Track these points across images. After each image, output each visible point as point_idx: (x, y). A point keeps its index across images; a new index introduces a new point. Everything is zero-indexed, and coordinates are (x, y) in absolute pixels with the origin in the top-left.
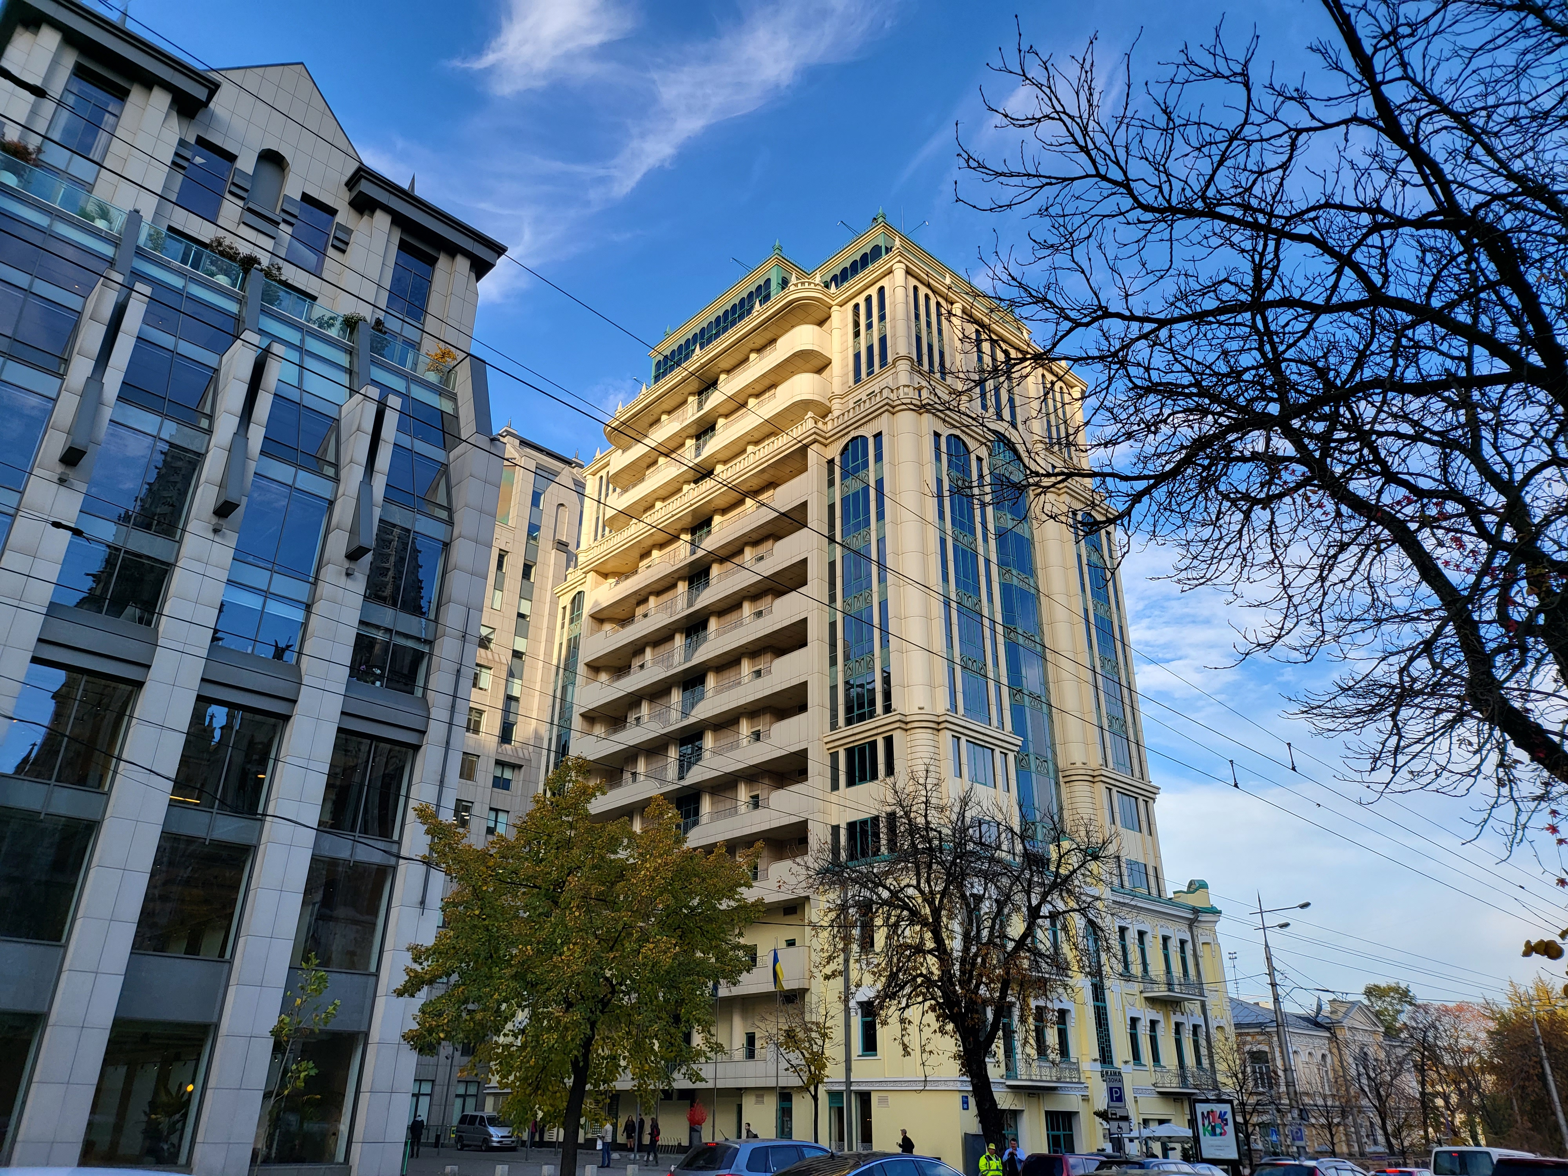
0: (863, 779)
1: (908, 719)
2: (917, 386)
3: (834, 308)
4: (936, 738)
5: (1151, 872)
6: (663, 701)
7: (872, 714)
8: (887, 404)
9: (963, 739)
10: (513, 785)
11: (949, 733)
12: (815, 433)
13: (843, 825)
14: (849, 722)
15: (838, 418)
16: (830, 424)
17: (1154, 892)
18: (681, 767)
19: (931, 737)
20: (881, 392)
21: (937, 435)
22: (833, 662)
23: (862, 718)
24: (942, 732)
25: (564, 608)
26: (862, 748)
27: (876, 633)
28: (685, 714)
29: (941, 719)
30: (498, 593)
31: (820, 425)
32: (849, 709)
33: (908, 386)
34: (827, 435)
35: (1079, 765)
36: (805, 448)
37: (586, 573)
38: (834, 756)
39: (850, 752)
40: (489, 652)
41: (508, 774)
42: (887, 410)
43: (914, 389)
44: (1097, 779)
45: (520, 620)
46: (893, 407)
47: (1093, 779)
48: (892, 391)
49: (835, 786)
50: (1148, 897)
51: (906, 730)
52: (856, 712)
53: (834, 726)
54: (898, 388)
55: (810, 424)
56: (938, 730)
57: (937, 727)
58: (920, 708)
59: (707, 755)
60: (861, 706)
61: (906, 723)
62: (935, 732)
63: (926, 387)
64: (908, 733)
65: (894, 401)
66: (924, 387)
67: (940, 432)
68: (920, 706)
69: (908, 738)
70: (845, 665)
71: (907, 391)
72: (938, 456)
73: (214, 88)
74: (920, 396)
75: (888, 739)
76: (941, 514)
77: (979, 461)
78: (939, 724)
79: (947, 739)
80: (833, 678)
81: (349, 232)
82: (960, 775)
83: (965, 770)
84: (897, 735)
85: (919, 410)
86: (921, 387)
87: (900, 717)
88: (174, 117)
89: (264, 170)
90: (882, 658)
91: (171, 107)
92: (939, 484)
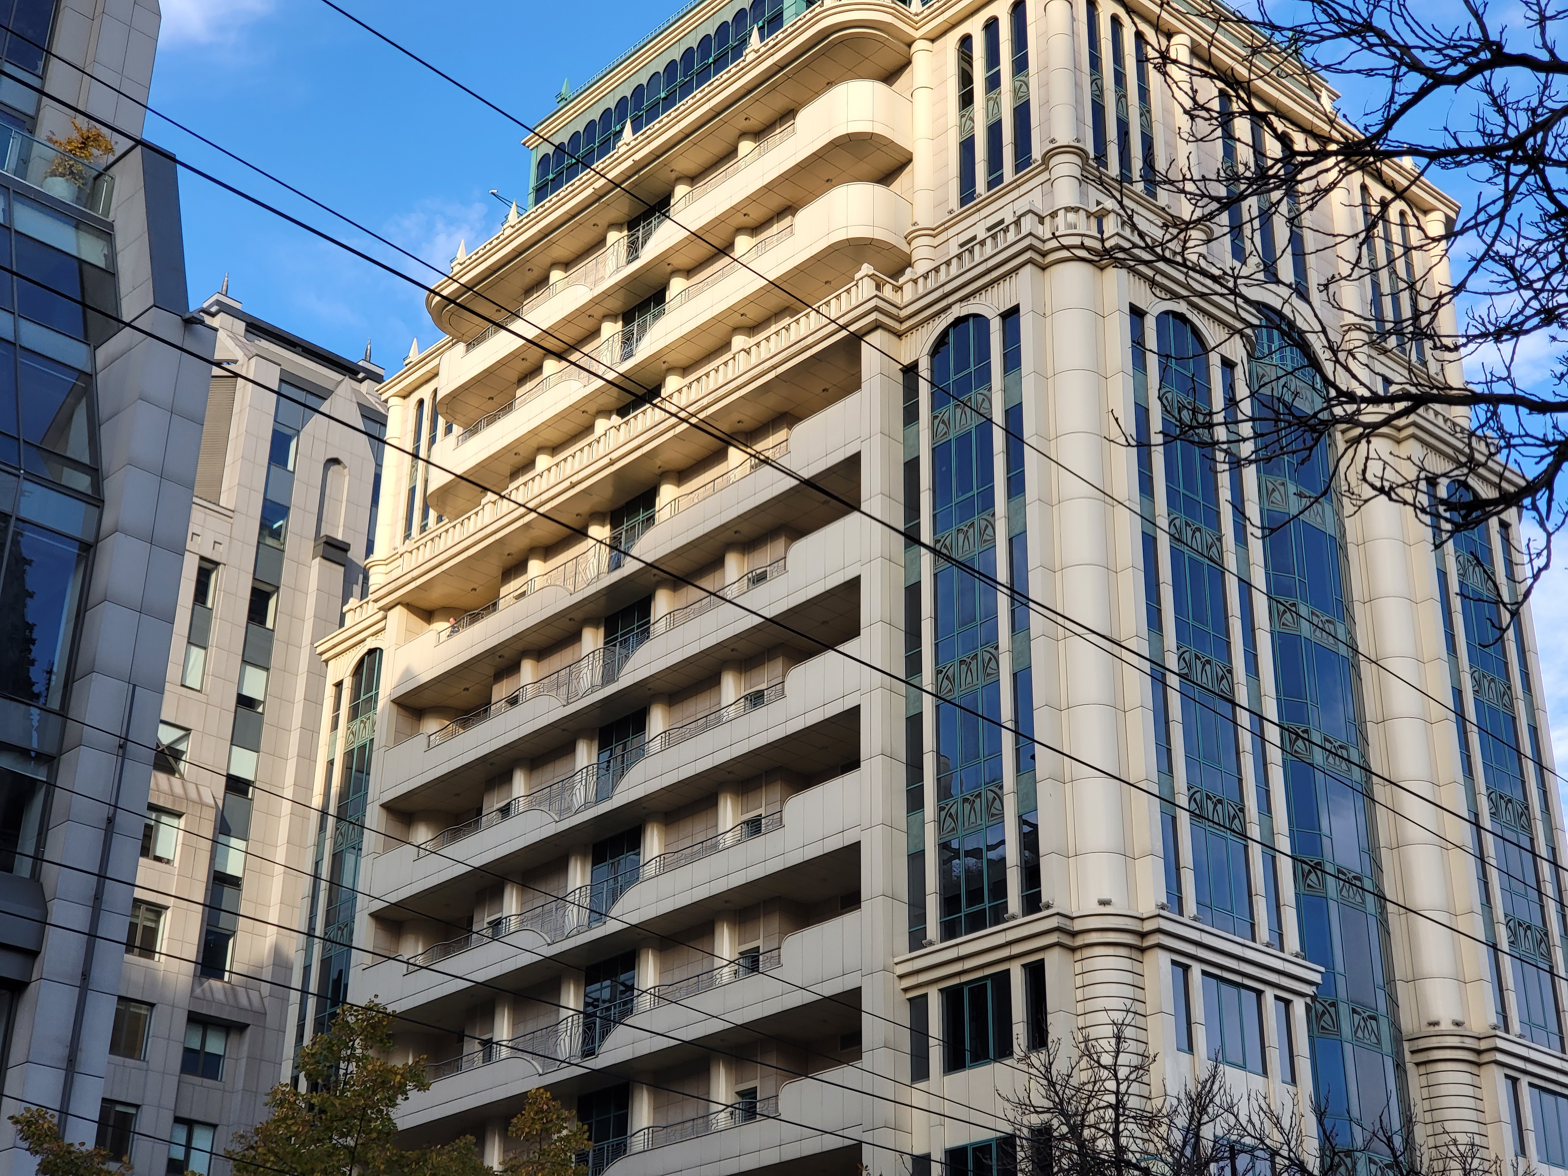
0: (980, 1057)
1: (1078, 925)
2: (1093, 209)
3: (918, 45)
4: (1137, 967)
6: (551, 887)
7: (999, 915)
8: (1030, 247)
9: (1196, 969)
10: (227, 1066)
11: (1166, 957)
12: (876, 309)
13: (938, 1155)
14: (949, 931)
15: (925, 276)
16: (908, 289)
18: (588, 1028)
19: (1126, 964)
20: (1017, 223)
21: (1137, 313)
22: (915, 801)
23: (977, 923)
24: (1149, 954)
25: (339, 685)
26: (977, 989)
27: (1008, 740)
28: (598, 914)
29: (1148, 926)
30: (197, 653)
31: (888, 292)
32: (949, 903)
33: (1076, 210)
34: (903, 313)
35: (1446, 1022)
36: (856, 338)
37: (387, 609)
38: (918, 1006)
39: (952, 997)
40: (176, 781)
41: (215, 1045)
42: (1030, 261)
43: (1089, 215)
44: (1484, 1058)
45: (242, 711)
46: (1044, 255)
47: (1476, 1058)
48: (1041, 220)
49: (920, 1071)
51: (1073, 950)
52: (965, 910)
53: (917, 939)
54: (1054, 215)
55: (867, 289)
56: (1142, 950)
57: (1139, 942)
58: (1104, 903)
59: (644, 1002)
60: (975, 896)
61: (1074, 934)
62: (1135, 954)
63: (1113, 211)
64: (1078, 956)
65: (1044, 242)
66: (1109, 212)
67: (1143, 306)
68: (1105, 897)
69: (1078, 968)
70: (941, 809)
71: (1072, 219)
72: (1138, 357)
74: (1093, 226)
75: (1034, 968)
76: (1146, 483)
77: (1228, 367)
78: (1144, 936)
79: (1158, 968)
80: (915, 837)
82: (1190, 1047)
83: (1199, 1036)
84: (1054, 961)
85: (1098, 259)
86: (1102, 212)
87: (1056, 922)
90: (1027, 795)
92: (1141, 418)
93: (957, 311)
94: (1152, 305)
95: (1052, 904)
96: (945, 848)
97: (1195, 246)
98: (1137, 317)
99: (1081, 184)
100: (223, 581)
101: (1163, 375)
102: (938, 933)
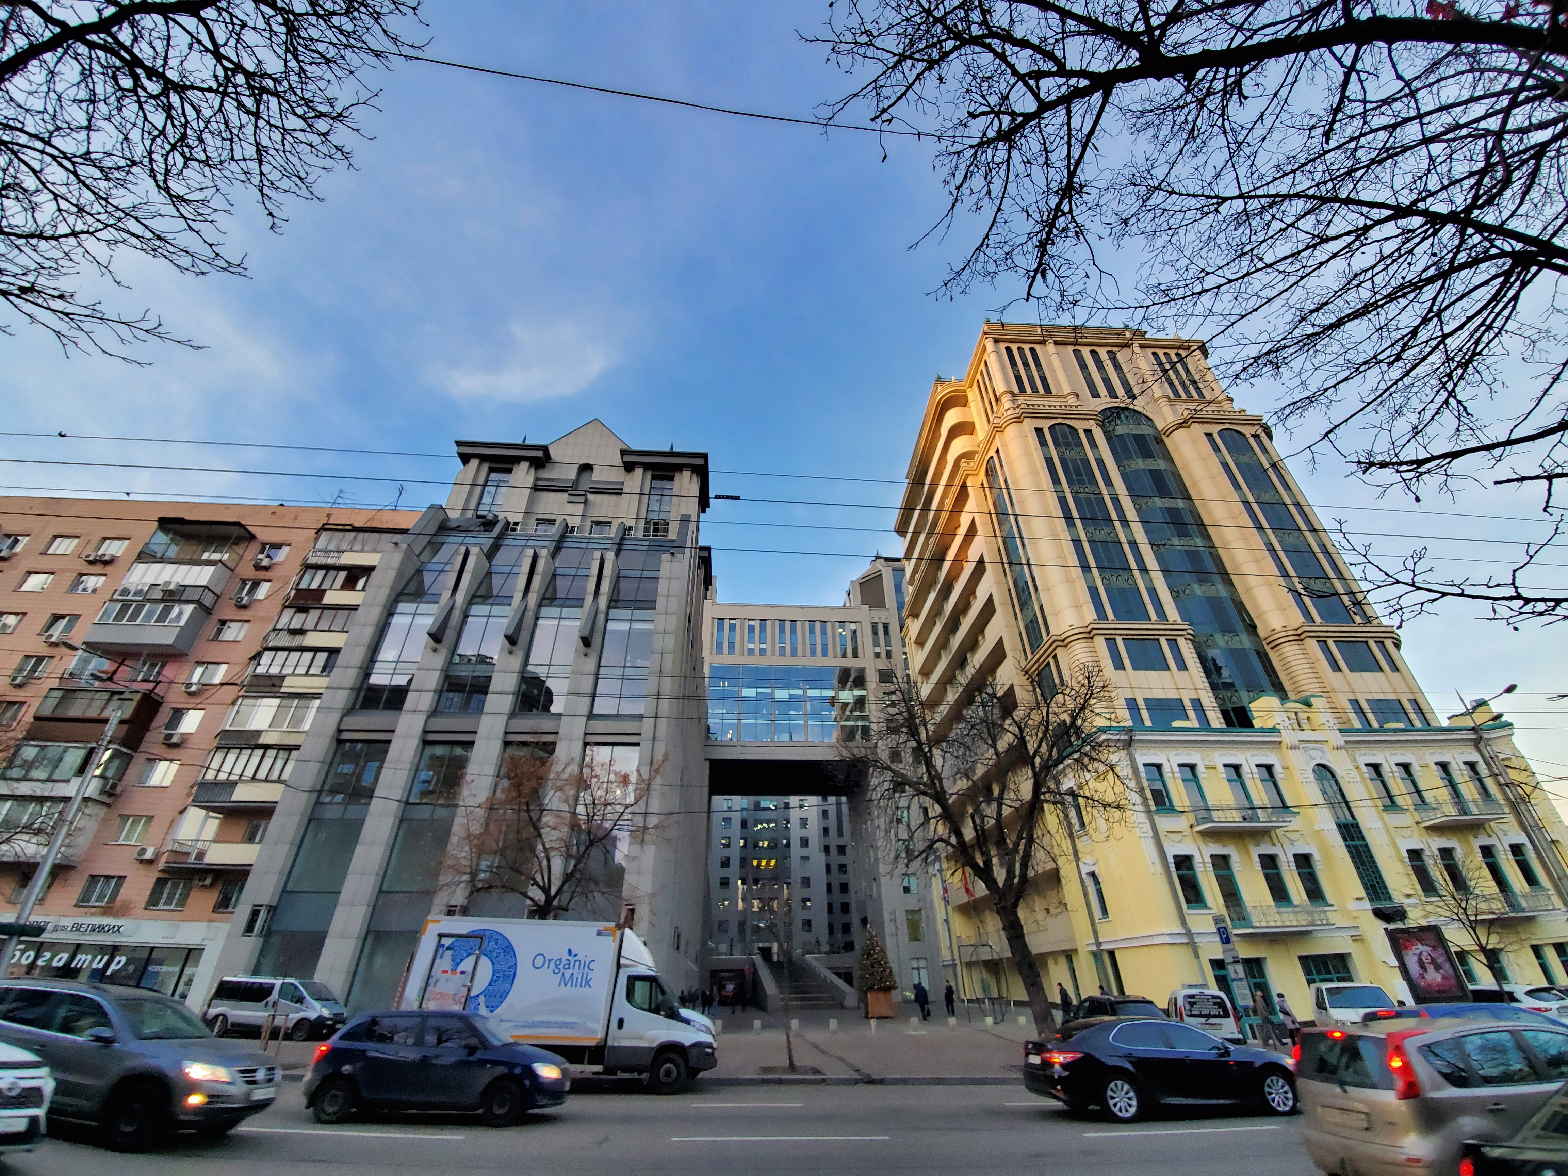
1: (1063, 637)
2: (1016, 406)
3: (968, 391)
4: (1090, 645)
5: (1408, 706)
7: (1042, 641)
8: (994, 427)
9: (1119, 641)
11: (1102, 638)
15: (979, 453)
16: (975, 460)
17: (1418, 724)
19: (1085, 645)
22: (1016, 616)
24: (1094, 638)
29: (1089, 628)
33: (1009, 409)
34: (975, 468)
35: (1278, 628)
36: (965, 483)
42: (997, 431)
43: (1014, 408)
44: (1303, 636)
46: (1000, 427)
47: (1299, 637)
48: (1000, 418)
50: (1411, 729)
51: (1066, 646)
52: (1034, 643)
53: (1026, 659)
54: (1003, 414)
55: (964, 466)
56: (1091, 638)
57: (1089, 635)
61: (1063, 641)
62: (1088, 640)
63: (1023, 403)
64: (1068, 647)
65: (999, 424)
66: (1021, 404)
67: (1040, 426)
68: (1070, 624)
69: (1069, 652)
70: (1022, 614)
71: (1009, 412)
72: (1043, 443)
73: (545, 449)
74: (1017, 411)
75: (1055, 657)
76: (1056, 481)
77: (1088, 432)
78: (1089, 633)
79: (1100, 643)
80: (1018, 627)
81: (623, 483)
82: (1123, 668)
83: (1127, 662)
84: (1059, 652)
85: (1019, 420)
86: (1019, 406)
87: (1054, 638)
88: (532, 470)
89: (585, 475)
90: (1038, 599)
91: (530, 466)
92: (1049, 461)
93: (987, 459)
94: (1045, 425)
95: (1052, 632)
96: (1026, 627)
97: (1072, 400)
98: (1039, 431)
99: (1013, 401)
100: (891, 627)
101: (1057, 445)
102: (1030, 657)
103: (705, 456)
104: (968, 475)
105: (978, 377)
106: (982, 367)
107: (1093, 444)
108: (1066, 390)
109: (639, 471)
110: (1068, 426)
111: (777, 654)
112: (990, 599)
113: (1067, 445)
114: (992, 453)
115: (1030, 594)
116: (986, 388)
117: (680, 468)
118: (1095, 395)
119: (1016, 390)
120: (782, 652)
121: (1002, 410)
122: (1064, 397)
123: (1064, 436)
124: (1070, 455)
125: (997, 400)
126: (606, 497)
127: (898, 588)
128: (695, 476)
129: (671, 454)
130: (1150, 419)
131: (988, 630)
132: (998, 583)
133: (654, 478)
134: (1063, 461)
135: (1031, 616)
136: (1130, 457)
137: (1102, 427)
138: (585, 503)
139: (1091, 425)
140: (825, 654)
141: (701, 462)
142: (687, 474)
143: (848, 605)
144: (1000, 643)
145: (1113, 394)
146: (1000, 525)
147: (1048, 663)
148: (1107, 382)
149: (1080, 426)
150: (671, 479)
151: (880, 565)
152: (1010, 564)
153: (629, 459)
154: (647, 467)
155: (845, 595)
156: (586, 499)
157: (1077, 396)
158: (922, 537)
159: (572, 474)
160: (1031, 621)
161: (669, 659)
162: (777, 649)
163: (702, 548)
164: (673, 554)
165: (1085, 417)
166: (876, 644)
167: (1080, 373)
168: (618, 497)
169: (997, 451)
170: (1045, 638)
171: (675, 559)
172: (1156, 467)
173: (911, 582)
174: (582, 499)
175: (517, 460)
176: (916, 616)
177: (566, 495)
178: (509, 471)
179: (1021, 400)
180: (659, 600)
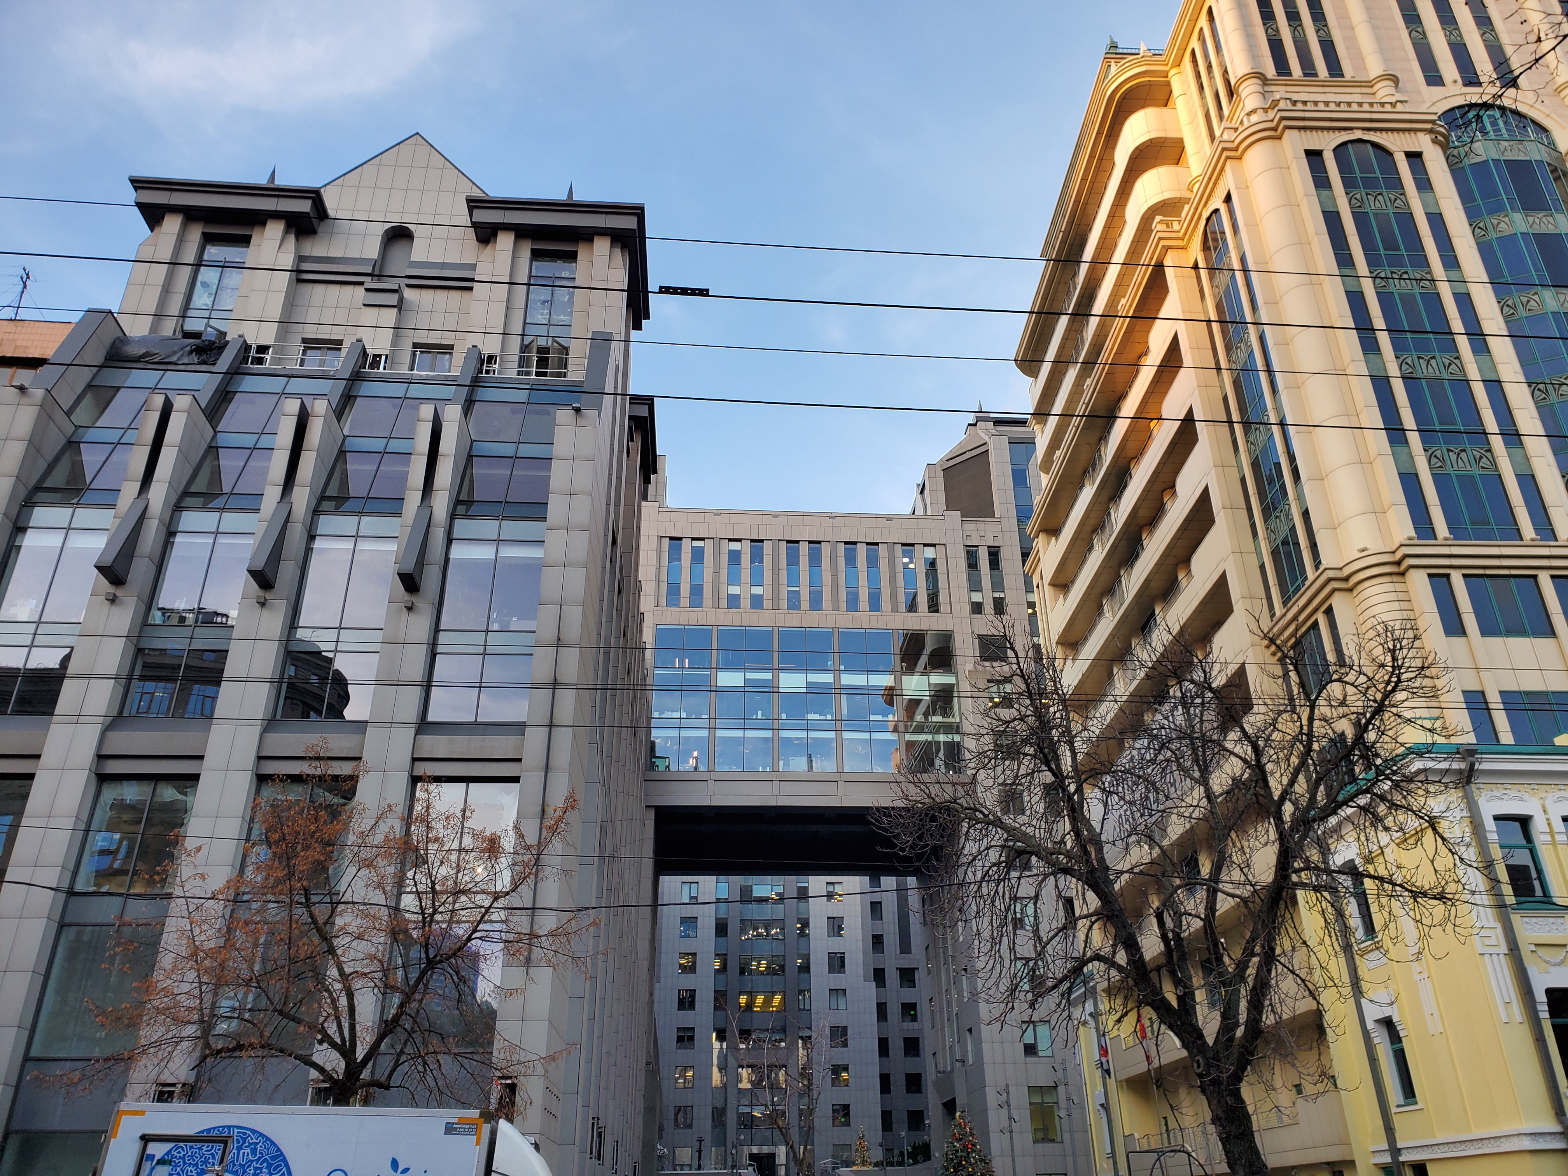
1: (1346, 572)
2: (1269, 104)
3: (1171, 73)
4: (1399, 587)
8: (1223, 150)
9: (1455, 574)
11: (1423, 573)
12: (1160, 239)
19: (1390, 587)
21: (1316, 154)
22: (1254, 531)
24: (1407, 575)
29: (1398, 555)
31: (1176, 226)
32: (1284, 589)
34: (1180, 234)
42: (1229, 158)
43: (1266, 110)
46: (1236, 150)
48: (1236, 130)
51: (1351, 590)
52: (1291, 590)
56: (1403, 574)
57: (1396, 568)
58: (1361, 549)
60: (1294, 578)
61: (1346, 579)
62: (1395, 578)
63: (1282, 98)
64: (1355, 593)
65: (1233, 142)
66: (1279, 101)
67: (1317, 147)
68: (1361, 546)
69: (1357, 602)
70: (1267, 529)
71: (1254, 118)
72: (1321, 182)
73: (315, 196)
74: (1271, 114)
75: (1329, 612)
76: (1344, 259)
77: (1414, 157)
78: (1398, 563)
79: (1419, 582)
80: (1259, 553)
81: (473, 267)
82: (1462, 632)
83: (1470, 621)
84: (1339, 603)
85: (1274, 133)
86: (1275, 103)
87: (1330, 574)
88: (291, 239)
89: (398, 250)
90: (1300, 497)
91: (287, 232)
92: (1332, 220)
93: (1205, 215)
94: (1327, 142)
95: (1325, 562)
96: (1275, 553)
97: (1384, 92)
98: (1314, 156)
99: (1264, 94)
100: (1004, 554)
101: (1349, 184)
102: (1279, 610)
103: (638, 212)
104: (1167, 249)
105: (1194, 43)
106: (1203, 22)
107: (1424, 184)
108: (1374, 68)
109: (505, 241)
110: (1375, 145)
111: (784, 604)
112: (1205, 497)
113: (1370, 184)
114: (1217, 202)
115: (1283, 487)
116: (1209, 67)
117: (587, 236)
118: (1434, 78)
119: (1270, 71)
120: (794, 603)
121: (1240, 114)
122: (1370, 84)
123: (1365, 166)
124: (1374, 205)
125: (1231, 93)
126: (441, 295)
127: (1020, 477)
128: (618, 251)
129: (569, 206)
130: (1545, 130)
131: (1196, 561)
132: (1221, 466)
133: (536, 255)
134: (1360, 219)
135: (1284, 531)
136: (1497, 209)
137: (1445, 146)
138: (400, 306)
139: (1424, 143)
140: (875, 604)
141: (630, 223)
142: (602, 245)
143: (920, 511)
144: (1221, 584)
145: (1471, 79)
146: (1228, 348)
147: (1316, 624)
148: (1460, 52)
149: (1397, 144)
150: (572, 257)
151: (985, 432)
152: (1246, 424)
153: (485, 216)
154: (521, 232)
155: (915, 491)
156: (401, 300)
157: (1395, 80)
158: (1072, 374)
159: (372, 250)
160: (1285, 543)
161: (574, 615)
162: (784, 595)
163: (636, 400)
164: (577, 410)
165: (1409, 127)
166: (975, 585)
167: (1405, 33)
168: (466, 294)
169: (1228, 199)
170: (1311, 574)
171: (580, 421)
172: (1551, 229)
173: (1046, 466)
174: (393, 299)
175: (259, 219)
176: (1054, 531)
177: (360, 291)
178: (245, 241)
179: (1279, 92)
180: (552, 500)
